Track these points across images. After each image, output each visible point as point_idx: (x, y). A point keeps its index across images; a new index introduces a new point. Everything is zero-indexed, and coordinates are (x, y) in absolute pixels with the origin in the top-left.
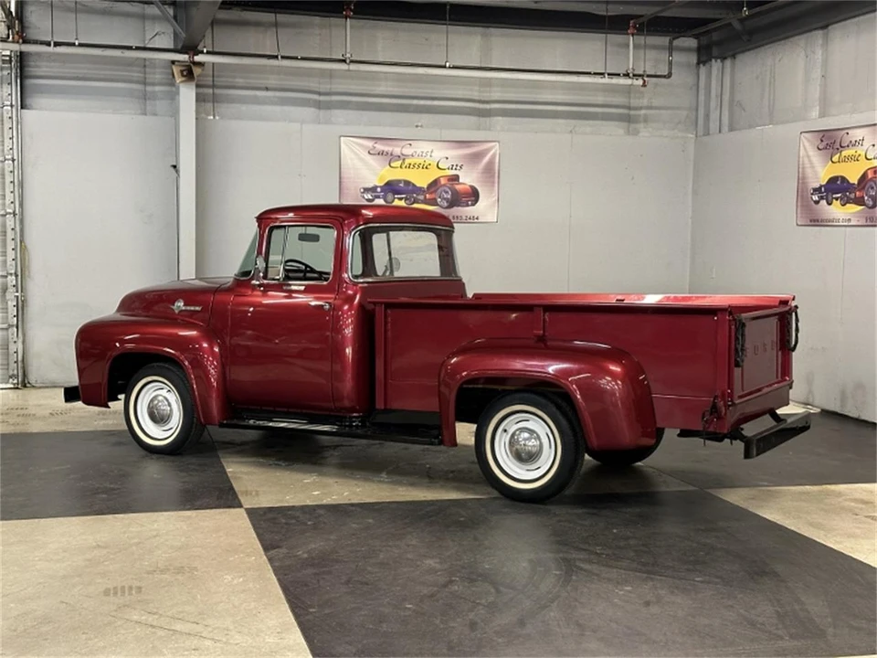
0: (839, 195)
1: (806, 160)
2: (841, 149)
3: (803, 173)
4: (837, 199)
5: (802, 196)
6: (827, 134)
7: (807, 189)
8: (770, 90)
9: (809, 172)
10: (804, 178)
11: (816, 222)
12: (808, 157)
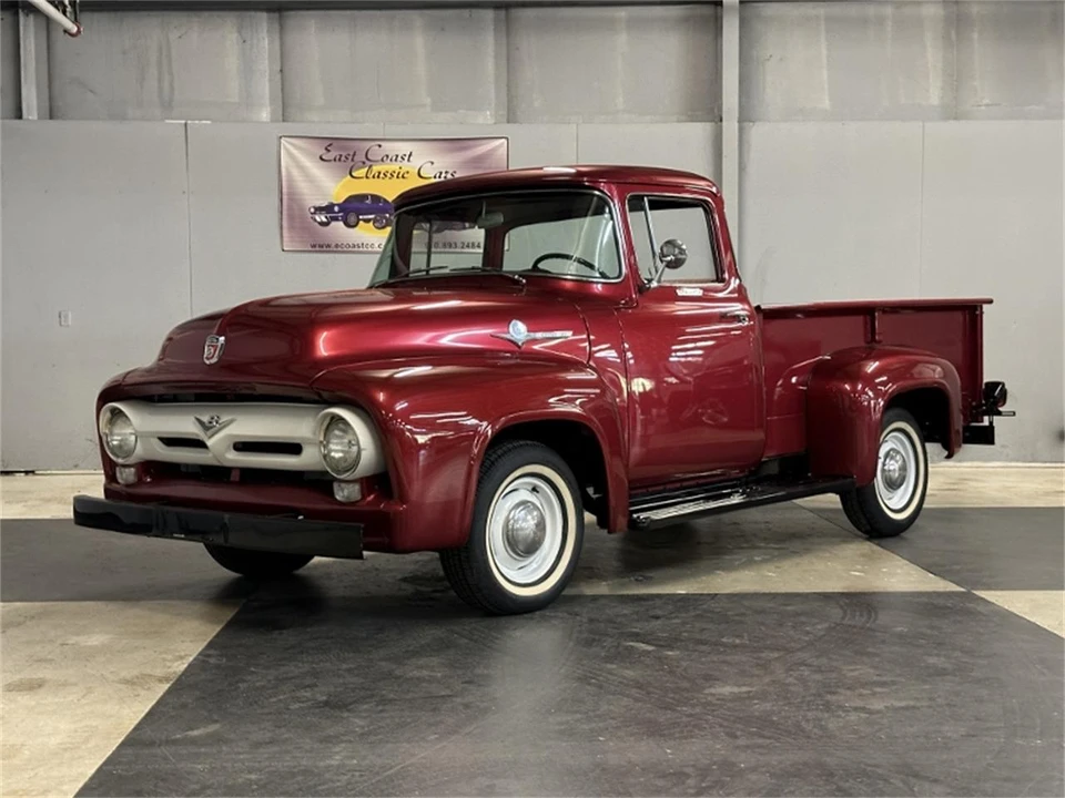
0: (372, 216)
1: (295, 173)
2: (368, 163)
3: (290, 187)
4: (367, 221)
5: (291, 218)
6: (335, 143)
7: (302, 208)
8: (160, 73)
9: (303, 187)
10: (292, 195)
11: (322, 247)
12: (301, 168)
